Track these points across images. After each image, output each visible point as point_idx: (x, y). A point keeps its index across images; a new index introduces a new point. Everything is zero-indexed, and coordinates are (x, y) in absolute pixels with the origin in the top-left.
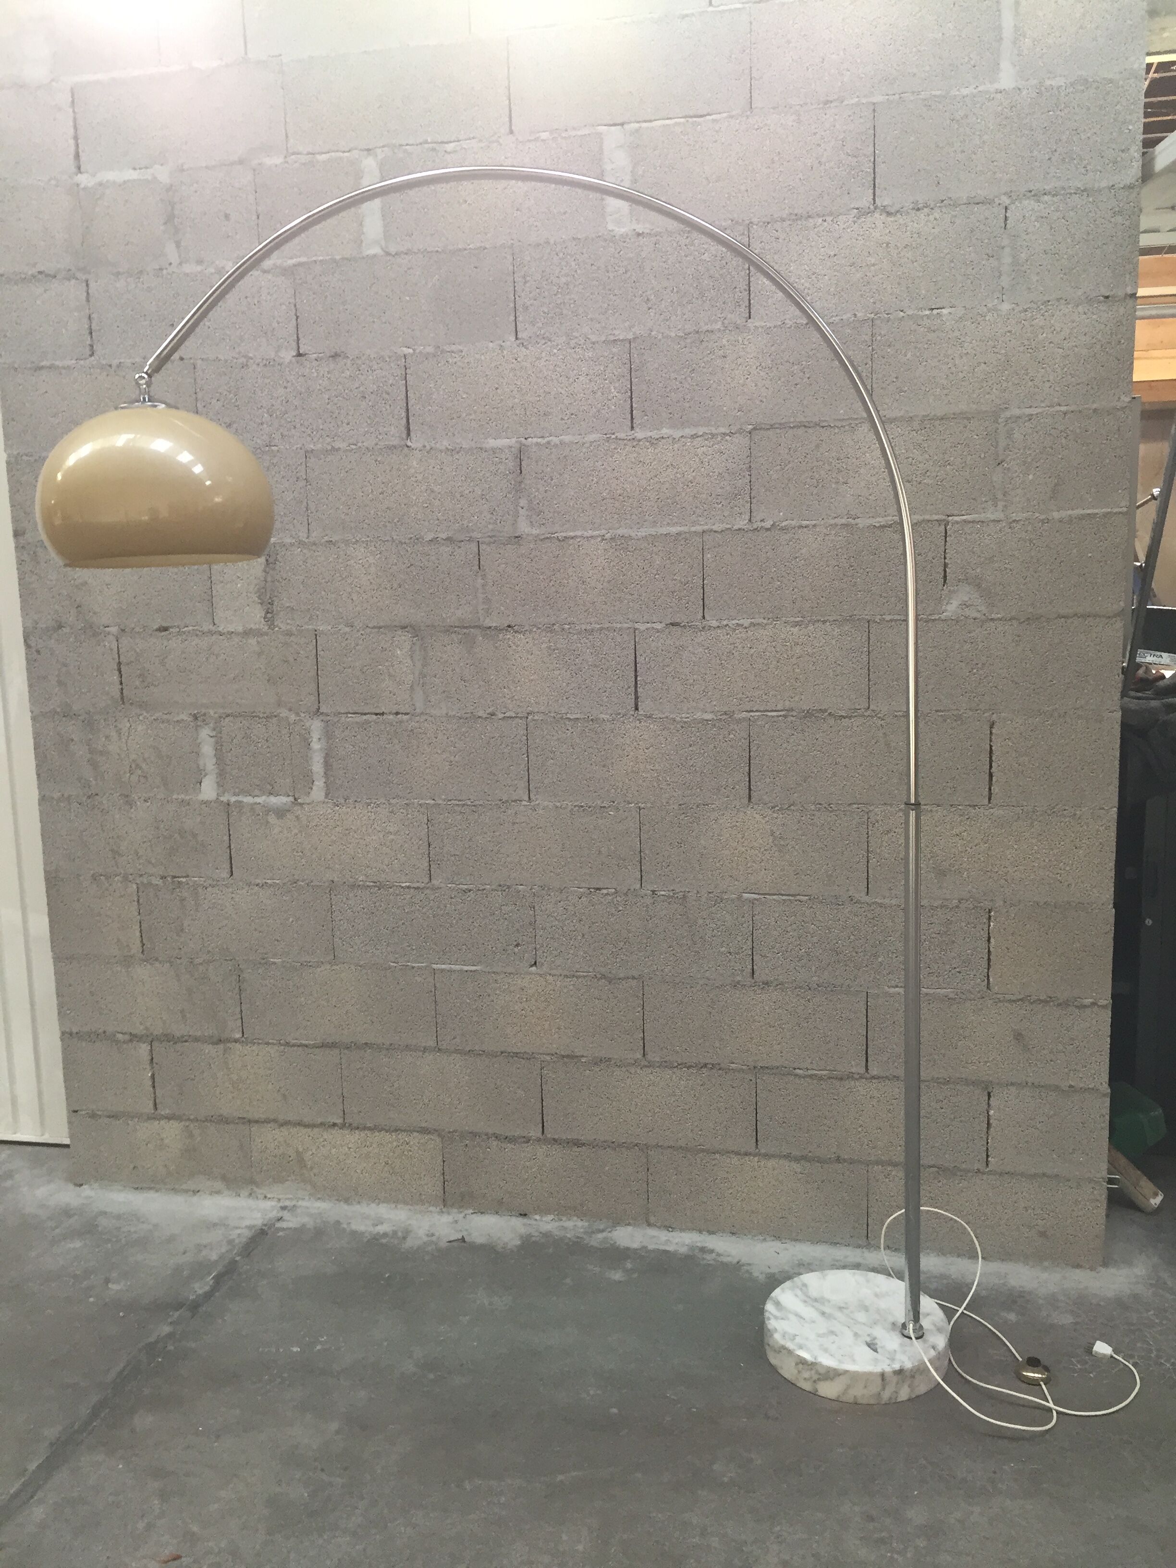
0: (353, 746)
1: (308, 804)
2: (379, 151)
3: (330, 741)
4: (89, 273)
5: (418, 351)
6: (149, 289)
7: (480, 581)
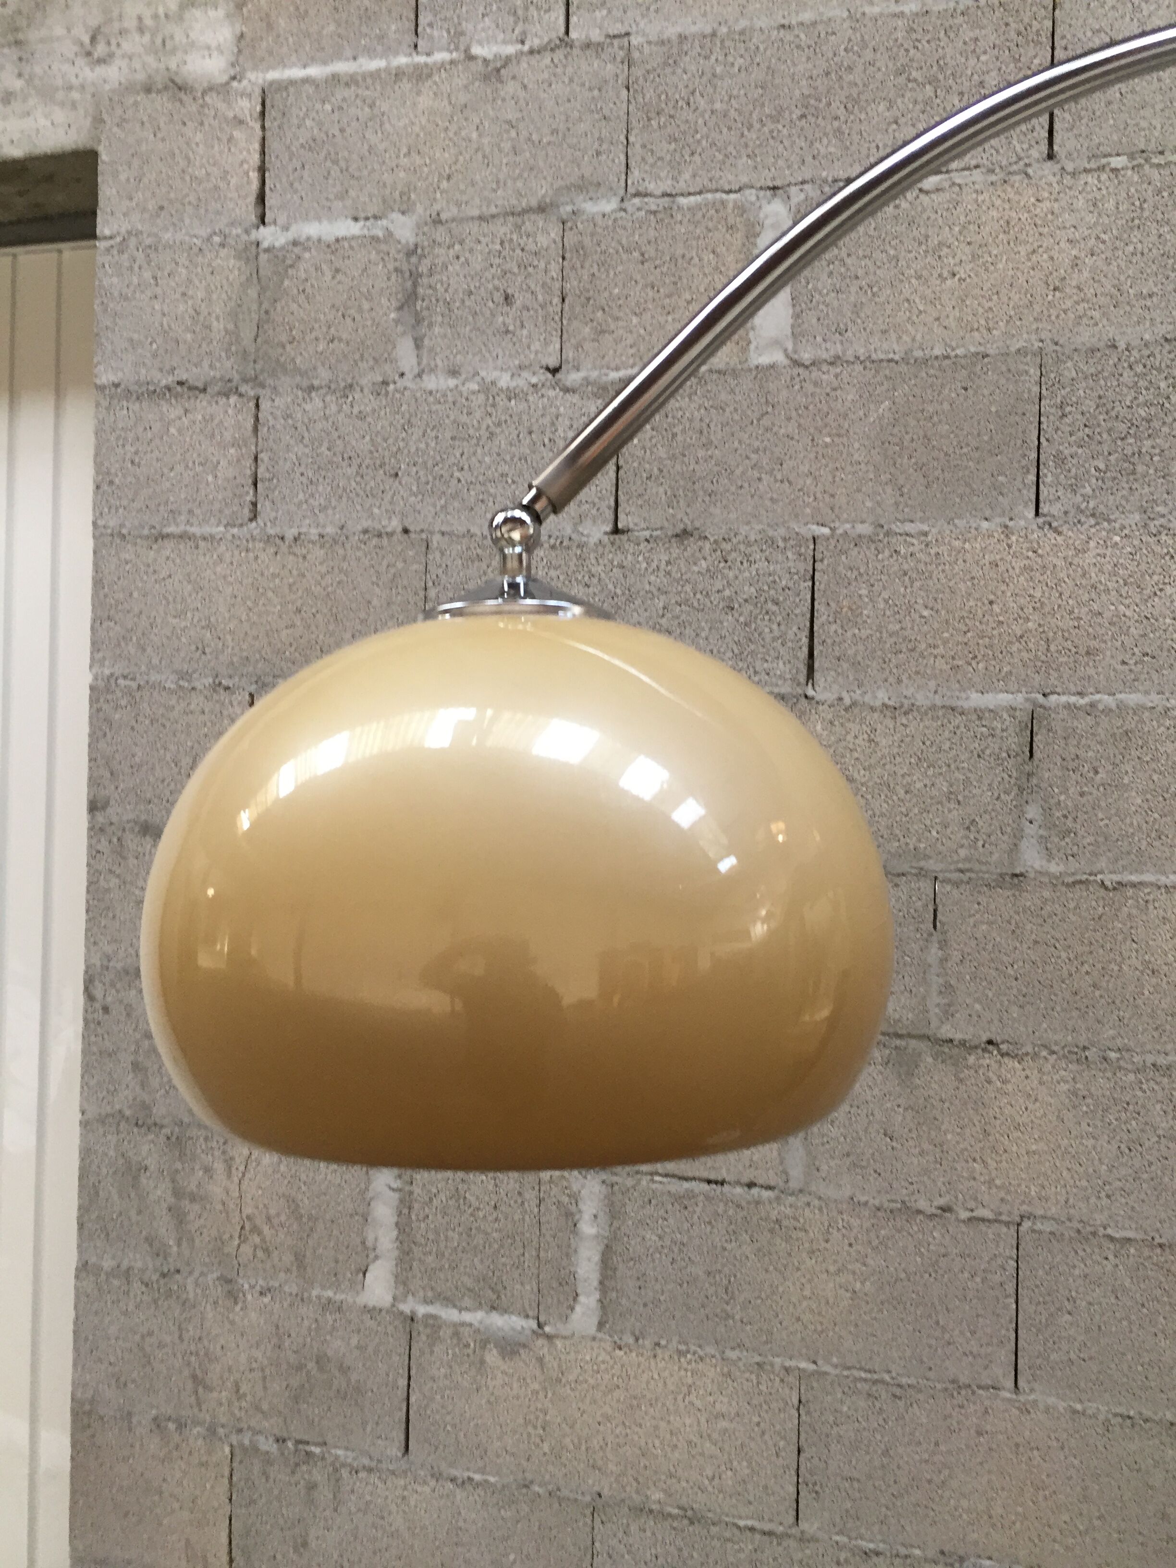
0: (660, 1238)
1: (565, 1338)
2: (793, 190)
3: (616, 1224)
4: (262, 386)
5: (839, 531)
6: (361, 416)
7: (934, 953)
